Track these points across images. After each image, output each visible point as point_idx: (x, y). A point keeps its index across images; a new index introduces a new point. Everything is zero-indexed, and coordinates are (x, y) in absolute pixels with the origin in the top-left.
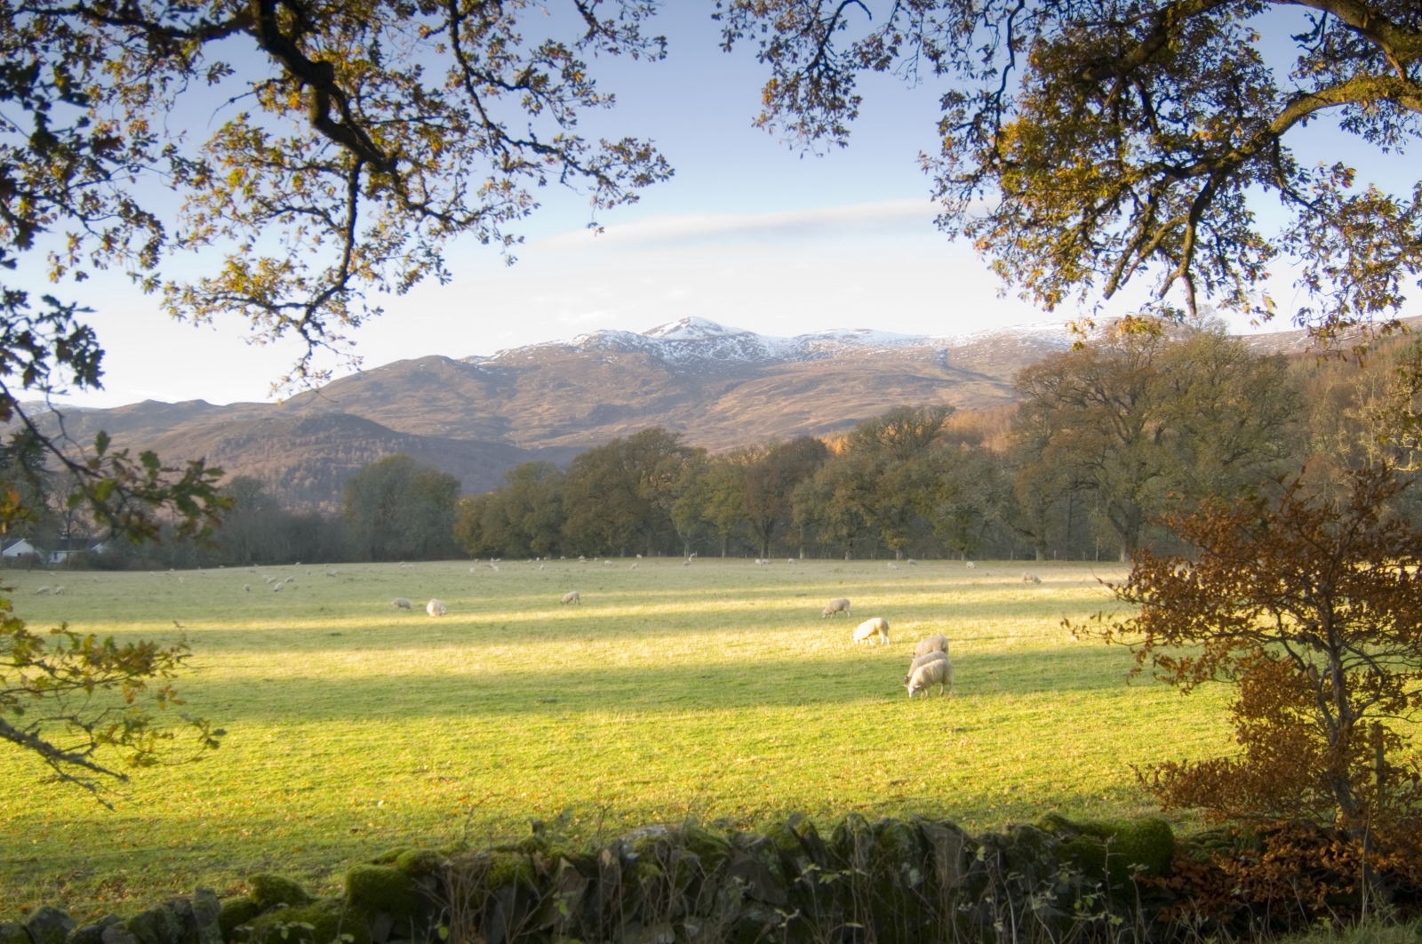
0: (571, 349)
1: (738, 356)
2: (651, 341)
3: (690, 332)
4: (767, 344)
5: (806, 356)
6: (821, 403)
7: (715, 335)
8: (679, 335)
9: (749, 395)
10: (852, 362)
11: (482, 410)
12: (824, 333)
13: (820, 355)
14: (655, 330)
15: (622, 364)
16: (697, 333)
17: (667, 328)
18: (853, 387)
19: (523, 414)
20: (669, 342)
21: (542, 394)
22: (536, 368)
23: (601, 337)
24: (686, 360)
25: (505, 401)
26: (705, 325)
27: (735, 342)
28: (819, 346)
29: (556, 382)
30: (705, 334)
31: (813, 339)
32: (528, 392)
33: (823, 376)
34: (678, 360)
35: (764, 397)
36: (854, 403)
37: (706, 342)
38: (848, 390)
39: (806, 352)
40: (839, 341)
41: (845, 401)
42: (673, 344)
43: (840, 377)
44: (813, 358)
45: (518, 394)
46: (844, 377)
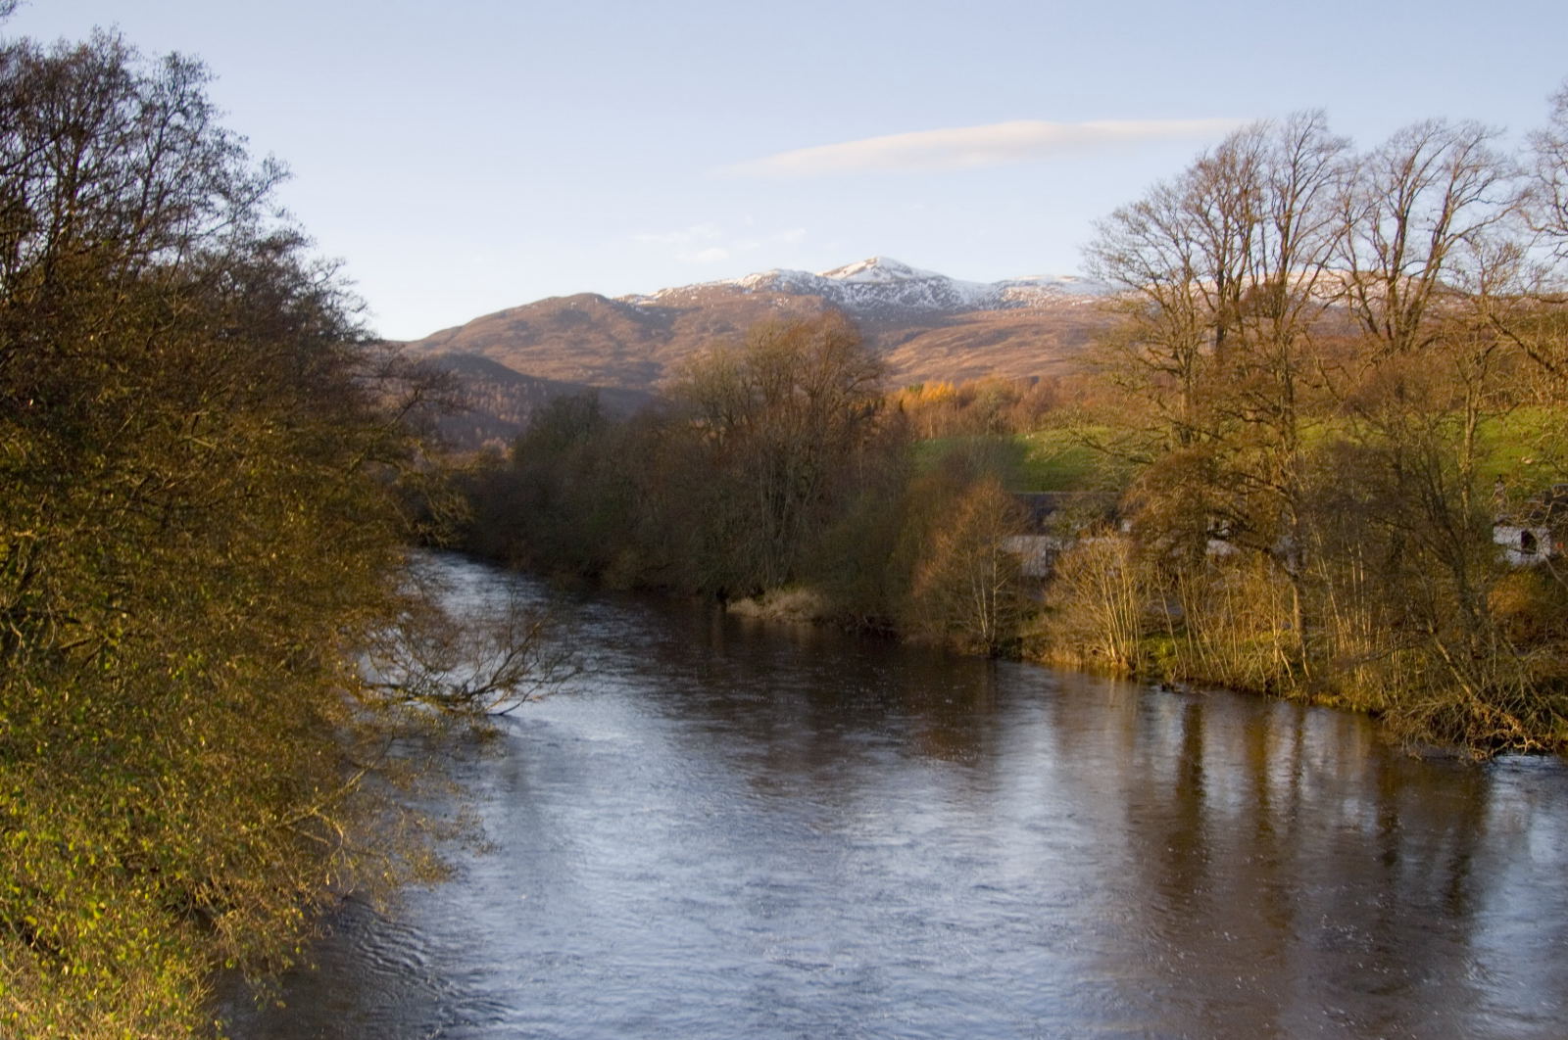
0: (739, 289)
1: (929, 302)
2: (831, 283)
3: (876, 275)
4: (961, 290)
5: (1003, 305)
6: (1007, 357)
7: (903, 278)
8: (865, 277)
9: (930, 346)
10: (1052, 312)
11: (633, 354)
12: (1026, 279)
13: (1019, 304)
14: (838, 271)
15: (793, 308)
16: (883, 275)
17: (850, 270)
18: (1046, 341)
19: (677, 359)
20: (851, 284)
22: (697, 309)
23: (775, 277)
24: (869, 305)
25: (660, 345)
26: (892, 266)
27: (926, 286)
28: (1020, 293)
29: (718, 326)
30: (893, 277)
31: (1014, 285)
32: (687, 335)
33: (1016, 327)
34: (859, 304)
35: (945, 350)
36: (1043, 358)
37: (893, 285)
38: (1040, 344)
39: (1004, 299)
40: (1043, 289)
41: (1034, 356)
42: (856, 287)
43: (1034, 329)
44: (1010, 307)
45: (675, 339)
46: (1038, 330)
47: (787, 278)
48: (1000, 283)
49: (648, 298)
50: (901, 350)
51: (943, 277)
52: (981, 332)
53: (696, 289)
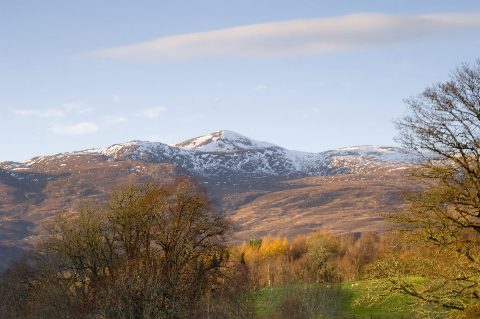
0: (103, 158)
1: (266, 169)
2: (182, 153)
3: (221, 146)
4: (293, 159)
5: (329, 172)
6: (333, 216)
7: (244, 149)
8: (210, 148)
9: (268, 207)
10: (371, 177)
11: (8, 214)
12: (349, 149)
13: (343, 171)
14: (188, 143)
15: (150, 174)
16: (227, 146)
17: (199, 141)
18: (366, 202)
19: (48, 219)
20: (199, 154)
21: (69, 200)
22: (66, 175)
23: (134, 148)
24: (215, 171)
25: (32, 206)
26: (235, 138)
27: (263, 155)
28: (344, 161)
29: (85, 189)
30: (236, 147)
31: (338, 155)
32: (56, 197)
33: (342, 190)
34: (206, 171)
35: (280, 209)
36: (365, 217)
37: (235, 155)
38: (361, 205)
39: (330, 167)
40: (363, 158)
41: (356, 215)
42: (204, 156)
43: (356, 192)
44: (335, 173)
45: (46, 200)
46: (360, 192)
47: (145, 149)
48: (327, 152)
49: (22, 165)
50: (242, 210)
51: (278, 148)
52: (311, 195)
53: (65, 157)
